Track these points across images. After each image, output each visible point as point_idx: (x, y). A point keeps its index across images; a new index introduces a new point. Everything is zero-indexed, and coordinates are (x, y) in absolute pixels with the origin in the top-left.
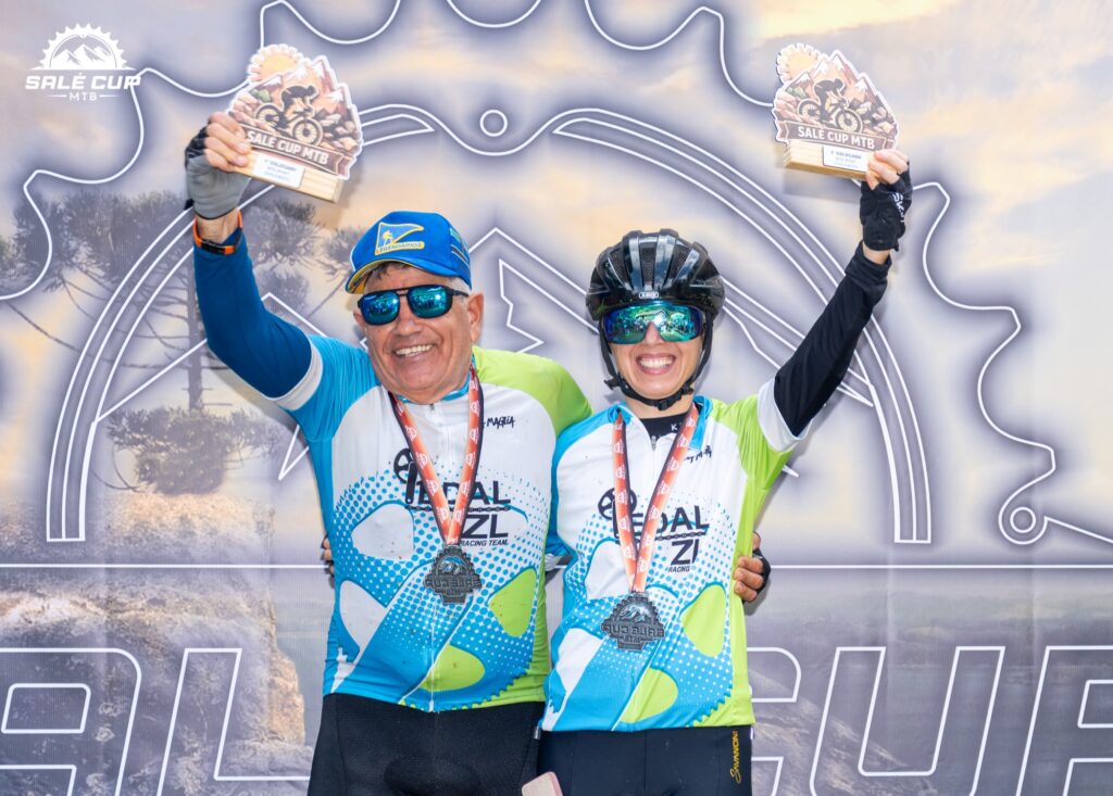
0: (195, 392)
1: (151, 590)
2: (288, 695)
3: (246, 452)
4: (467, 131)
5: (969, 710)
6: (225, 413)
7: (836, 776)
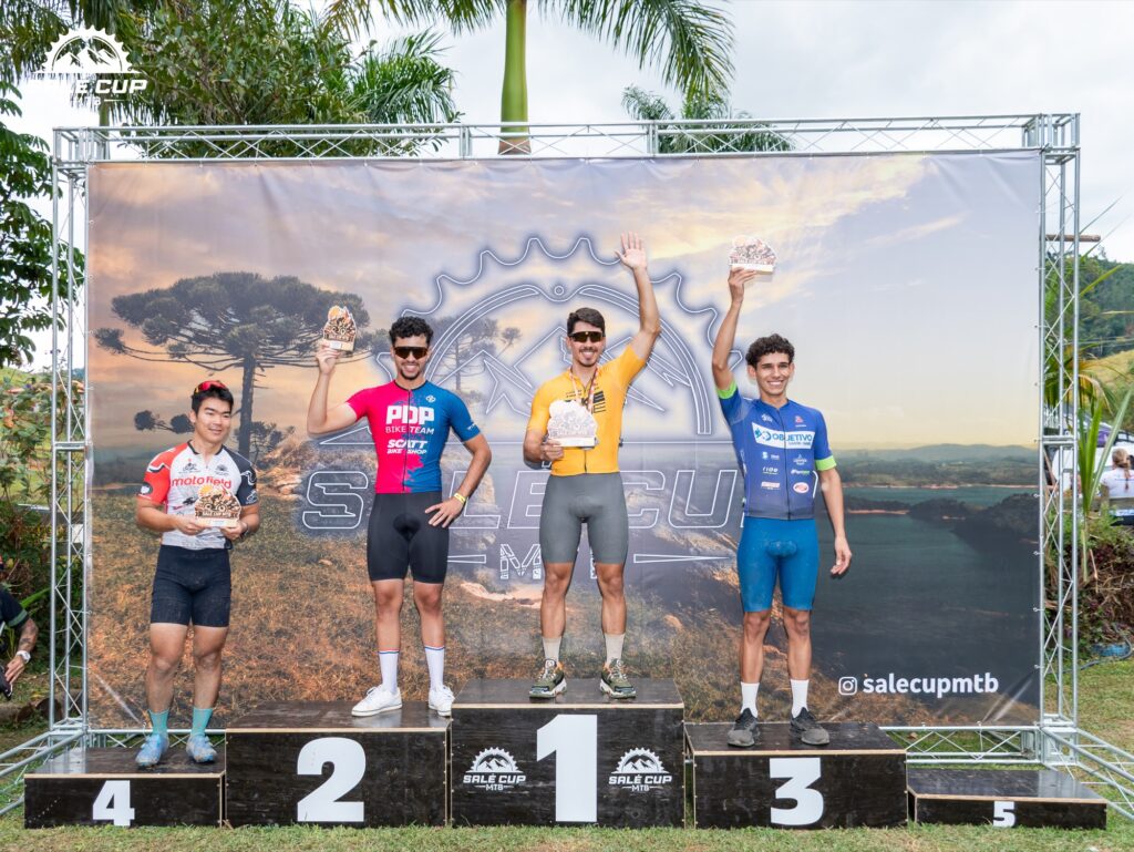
0: (458, 384)
2: (489, 487)
3: (475, 404)
4: (549, 292)
5: (724, 494)
6: (468, 391)
7: (678, 516)
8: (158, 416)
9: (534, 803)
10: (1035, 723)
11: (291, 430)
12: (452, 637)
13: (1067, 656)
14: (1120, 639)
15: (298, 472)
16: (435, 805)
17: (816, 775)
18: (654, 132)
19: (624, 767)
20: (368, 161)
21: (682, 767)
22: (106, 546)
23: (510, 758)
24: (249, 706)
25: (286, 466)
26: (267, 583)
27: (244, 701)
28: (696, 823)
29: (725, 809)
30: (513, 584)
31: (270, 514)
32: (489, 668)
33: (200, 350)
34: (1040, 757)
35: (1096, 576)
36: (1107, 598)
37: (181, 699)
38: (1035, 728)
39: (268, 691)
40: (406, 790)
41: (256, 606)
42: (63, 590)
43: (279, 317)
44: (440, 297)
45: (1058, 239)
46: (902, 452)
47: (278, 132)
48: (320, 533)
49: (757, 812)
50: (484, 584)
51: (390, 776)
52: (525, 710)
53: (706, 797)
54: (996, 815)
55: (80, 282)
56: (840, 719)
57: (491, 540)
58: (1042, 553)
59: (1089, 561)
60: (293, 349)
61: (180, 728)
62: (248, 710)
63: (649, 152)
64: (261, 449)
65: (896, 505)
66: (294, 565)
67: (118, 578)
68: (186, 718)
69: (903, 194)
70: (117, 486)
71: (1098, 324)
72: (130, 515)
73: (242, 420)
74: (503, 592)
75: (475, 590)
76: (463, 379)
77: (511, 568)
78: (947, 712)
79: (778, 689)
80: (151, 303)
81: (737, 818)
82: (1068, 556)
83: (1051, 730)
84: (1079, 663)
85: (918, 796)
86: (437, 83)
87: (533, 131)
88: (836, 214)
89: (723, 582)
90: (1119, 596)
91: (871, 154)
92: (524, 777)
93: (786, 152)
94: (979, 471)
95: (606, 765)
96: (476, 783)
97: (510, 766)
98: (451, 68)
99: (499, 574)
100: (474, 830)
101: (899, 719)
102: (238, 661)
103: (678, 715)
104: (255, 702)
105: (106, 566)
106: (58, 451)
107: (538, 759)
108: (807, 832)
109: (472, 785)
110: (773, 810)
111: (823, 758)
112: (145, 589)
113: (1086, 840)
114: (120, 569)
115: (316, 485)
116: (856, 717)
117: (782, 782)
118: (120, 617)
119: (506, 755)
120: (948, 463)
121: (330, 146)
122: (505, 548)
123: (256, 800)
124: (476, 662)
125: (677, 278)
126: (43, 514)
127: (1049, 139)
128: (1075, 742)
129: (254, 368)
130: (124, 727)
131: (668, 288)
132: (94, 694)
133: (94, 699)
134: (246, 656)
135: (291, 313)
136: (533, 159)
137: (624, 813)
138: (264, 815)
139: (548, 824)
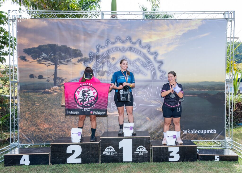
4: (122, 50)
5: (159, 91)
6: (104, 70)
7: (149, 96)
8: (35, 75)
9: (118, 158)
10: (224, 139)
11: (66, 78)
12: (101, 122)
13: (231, 126)
16: (97, 159)
17: (179, 151)
18: (144, 14)
19: (138, 150)
20: (81, 19)
21: (150, 149)
22: (23, 104)
23: (113, 148)
24: (56, 138)
27: (55, 137)
28: (153, 161)
29: (159, 158)
30: (114, 111)
32: (109, 129)
33: (44, 61)
34: (225, 146)
35: (237, 109)
36: (239, 113)
37: (41, 137)
38: (224, 140)
39: (60, 135)
40: (91, 156)
41: (58, 116)
42: (13, 114)
43: (63, 54)
44: (98, 51)
45: (230, 38)
46: (196, 83)
47: (62, 12)
49: (166, 159)
50: (108, 111)
51: (87, 153)
52: (116, 138)
54: (215, 158)
55: (15, 45)
56: (183, 139)
57: (110, 102)
58: (225, 104)
59: (236, 106)
60: (66, 61)
61: (40, 143)
62: (56, 139)
63: (143, 18)
64: (59, 83)
65: (194, 94)
67: (26, 111)
68: (42, 141)
69: (197, 28)
70: (25, 91)
71: (239, 56)
72: (29, 97)
73: (55, 76)
74: (112, 113)
76: (103, 68)
77: (114, 107)
78: (205, 137)
80: (33, 50)
82: (231, 105)
83: (226, 141)
84: (233, 127)
85: (199, 155)
86: (98, 2)
87: (118, 13)
88: (182, 33)
89: (158, 110)
91: (190, 19)
92: (116, 152)
93: (173, 18)
94: (212, 87)
95: (134, 149)
96: (106, 154)
97: (113, 150)
99: (111, 109)
100: (106, 164)
101: (196, 139)
102: (54, 128)
103: (149, 138)
104: (57, 137)
105: (23, 108)
106: (12, 83)
107: (119, 148)
108: (176, 163)
109: (105, 154)
110: (169, 158)
111: (180, 147)
112: (32, 113)
113: (234, 163)
114: (26, 109)
116: (187, 139)
117: (171, 152)
118: (27, 119)
119: (112, 148)
120: (206, 85)
121: (72, 16)
122: (113, 103)
123: (57, 159)
124: (106, 127)
125: (148, 46)
126: (8, 97)
127: (229, 16)
128: (232, 143)
129: (57, 65)
130: (28, 144)
131: (147, 49)
132: (20, 136)
133: (20, 137)
134: (56, 127)
135: (65, 53)
136: (118, 20)
137: (138, 159)
138: (59, 162)
139: (121, 162)
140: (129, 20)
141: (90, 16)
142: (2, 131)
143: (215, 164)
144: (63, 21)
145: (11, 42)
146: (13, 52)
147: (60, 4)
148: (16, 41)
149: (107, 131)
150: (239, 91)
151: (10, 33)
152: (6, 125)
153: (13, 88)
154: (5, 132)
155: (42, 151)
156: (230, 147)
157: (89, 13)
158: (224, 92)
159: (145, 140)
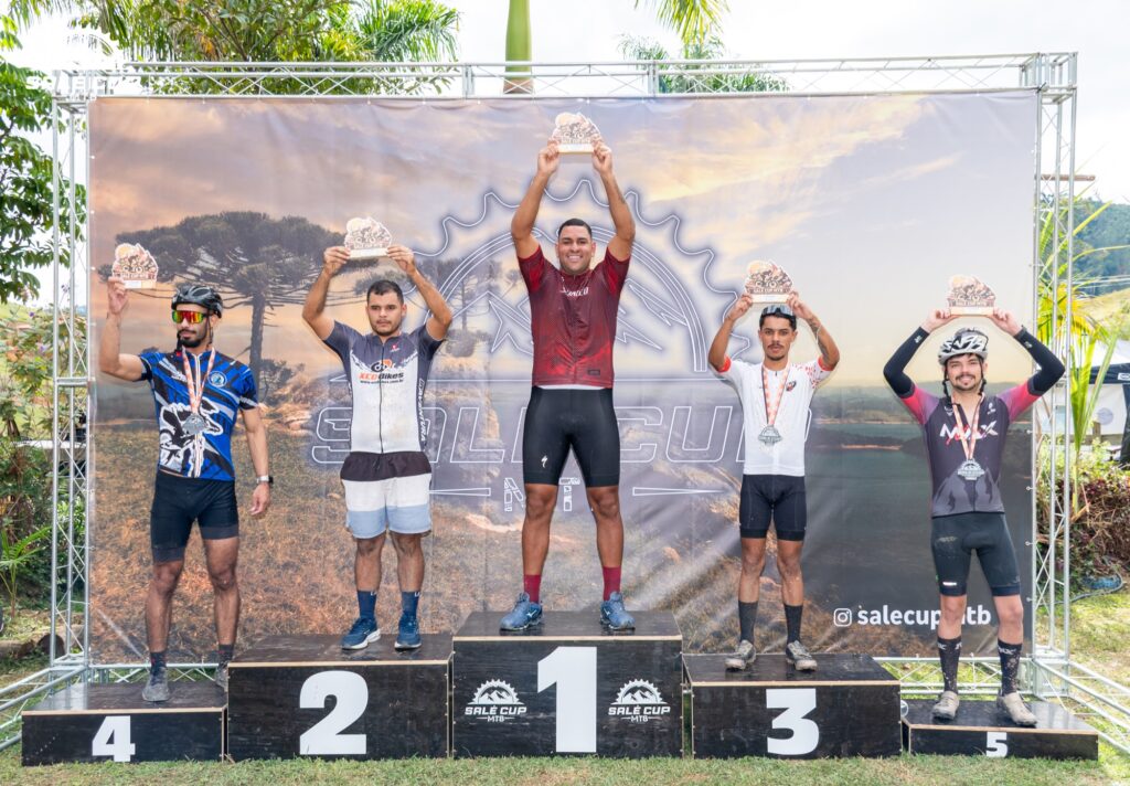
0: (464, 323)
1: (450, 388)
2: (494, 423)
3: (481, 343)
4: (552, 236)
5: (721, 426)
6: (474, 331)
7: (675, 450)
9: (535, 734)
10: (1027, 654)
11: (301, 367)
12: (457, 569)
13: (1059, 589)
14: (1111, 572)
15: (307, 409)
16: (436, 737)
17: (814, 706)
18: (654, 72)
19: (623, 698)
20: (371, 99)
21: (680, 698)
22: (110, 481)
23: (511, 690)
24: (254, 639)
25: (295, 402)
26: (275, 517)
27: (248, 635)
28: (694, 753)
29: (723, 739)
30: (517, 517)
31: (279, 448)
32: (492, 599)
34: (1032, 688)
36: (1098, 532)
37: (185, 633)
38: (1027, 659)
39: (273, 624)
40: (409, 722)
41: (264, 539)
42: (66, 526)
43: (288, 257)
44: (447, 240)
45: (1053, 179)
47: (285, 69)
48: (329, 467)
49: (754, 742)
50: (488, 516)
51: (392, 708)
52: (526, 642)
53: (703, 727)
54: (988, 746)
55: (82, 221)
56: (835, 650)
57: (496, 473)
58: (1034, 488)
59: (1081, 496)
60: (304, 289)
61: (184, 662)
62: (252, 643)
63: (649, 92)
64: (270, 385)
65: (884, 440)
66: (303, 498)
67: (124, 513)
68: (190, 652)
69: (899, 134)
70: (121, 422)
72: (135, 451)
73: (251, 357)
74: (507, 524)
75: (479, 521)
76: (468, 319)
77: (515, 500)
79: (774, 620)
80: (157, 240)
81: (735, 748)
82: (1060, 491)
83: (1041, 662)
84: (1071, 595)
85: (912, 726)
86: (444, 23)
87: (536, 71)
88: (831, 156)
89: (719, 515)
90: (1110, 530)
91: (869, 95)
92: (525, 709)
93: (786, 92)
95: (606, 696)
96: (477, 715)
97: (511, 697)
98: (459, 9)
99: (503, 506)
100: (476, 761)
101: (894, 650)
103: (676, 646)
104: (259, 635)
105: (110, 502)
106: (64, 387)
107: (540, 690)
108: (803, 762)
109: (473, 717)
110: (769, 740)
111: (819, 689)
113: (1078, 770)
114: (125, 504)
115: (326, 421)
116: (851, 648)
117: (778, 712)
118: (125, 553)
119: (507, 687)
121: (333, 84)
122: (510, 481)
123: (258, 734)
124: (479, 592)
125: (674, 221)
126: (46, 450)
127: (1047, 78)
128: (1067, 674)
129: (263, 306)
130: (127, 662)
131: (666, 231)
132: (96, 630)
133: (96, 634)
134: (252, 589)
135: (301, 253)
136: (535, 99)
137: (623, 744)
138: (266, 749)
139: (548, 755)
140: (586, 98)
141: (412, 83)
142: (17, 606)
143: (990, 772)
144: (290, 110)
145: (61, 205)
146: (68, 250)
147: (277, 34)
148: (83, 202)
149: (485, 609)
150: (1097, 426)
151: (60, 165)
152: (35, 577)
153: (67, 409)
154: (28, 607)
155: (191, 700)
156: (1057, 690)
157: (409, 72)
158: (1029, 432)
159: (658, 651)
